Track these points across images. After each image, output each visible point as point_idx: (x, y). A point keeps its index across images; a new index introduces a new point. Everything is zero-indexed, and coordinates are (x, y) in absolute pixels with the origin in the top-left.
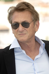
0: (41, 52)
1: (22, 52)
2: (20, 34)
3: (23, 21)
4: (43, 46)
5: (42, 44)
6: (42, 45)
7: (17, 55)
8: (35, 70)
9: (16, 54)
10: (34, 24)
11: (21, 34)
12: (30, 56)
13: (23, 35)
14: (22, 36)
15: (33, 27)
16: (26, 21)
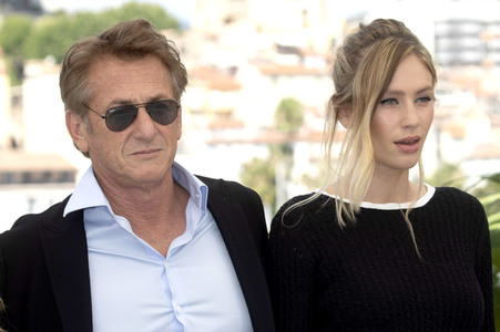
0: (191, 223)
1: (115, 226)
2: (139, 150)
3: (153, 95)
4: (200, 196)
5: (196, 189)
6: (197, 193)
7: (97, 237)
8: (170, 294)
9: (90, 233)
11: (143, 153)
12: (151, 242)
13: (152, 154)
16: (161, 96)
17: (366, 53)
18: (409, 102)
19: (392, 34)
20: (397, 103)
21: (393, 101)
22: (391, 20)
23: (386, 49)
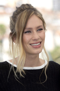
17: (18, 16)
18: (35, 31)
19: (26, 9)
20: (31, 32)
21: (29, 32)
22: (27, 4)
23: (24, 14)
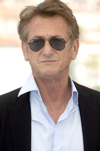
10: (71, 44)
14: (48, 65)
15: (70, 50)
